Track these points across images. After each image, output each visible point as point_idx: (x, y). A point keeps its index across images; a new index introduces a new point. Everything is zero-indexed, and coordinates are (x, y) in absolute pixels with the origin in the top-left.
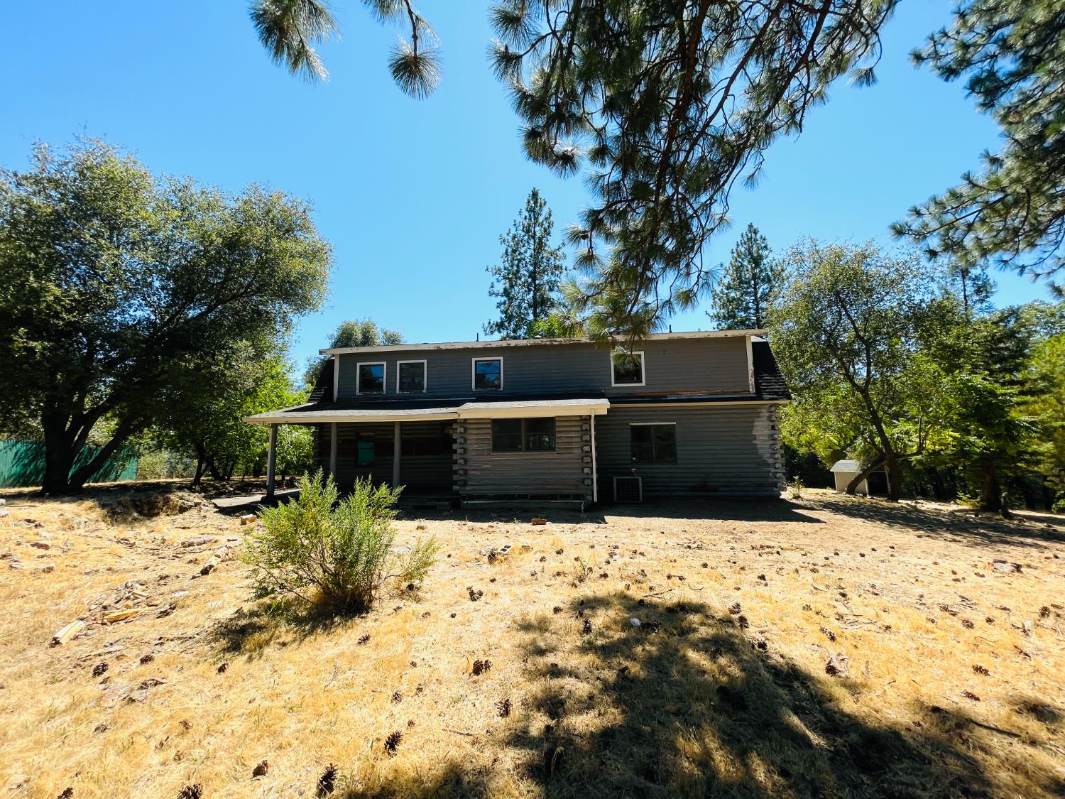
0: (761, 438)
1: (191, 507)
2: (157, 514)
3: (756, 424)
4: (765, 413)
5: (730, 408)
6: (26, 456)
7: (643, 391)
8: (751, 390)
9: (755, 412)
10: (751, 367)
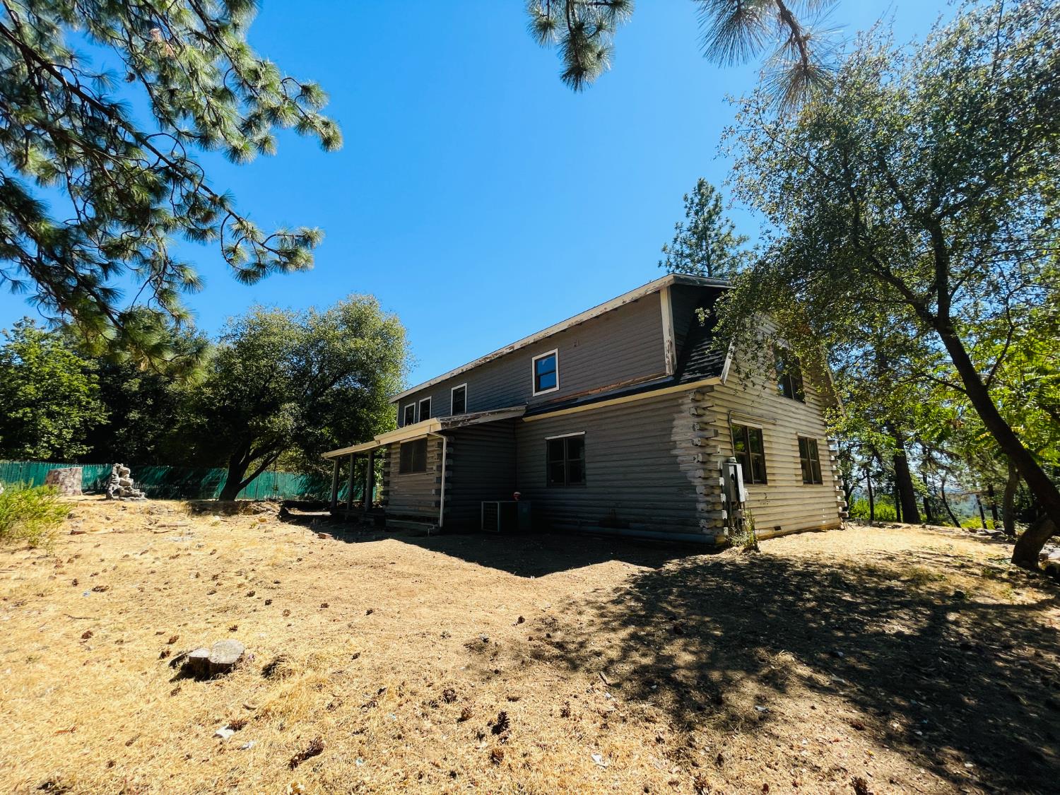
0: (684, 445)
1: (263, 511)
2: (237, 514)
3: (675, 423)
4: (688, 404)
5: (645, 403)
6: (307, 483)
7: (558, 396)
8: (668, 372)
9: (673, 404)
10: (668, 337)
